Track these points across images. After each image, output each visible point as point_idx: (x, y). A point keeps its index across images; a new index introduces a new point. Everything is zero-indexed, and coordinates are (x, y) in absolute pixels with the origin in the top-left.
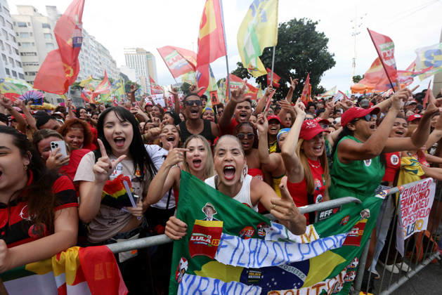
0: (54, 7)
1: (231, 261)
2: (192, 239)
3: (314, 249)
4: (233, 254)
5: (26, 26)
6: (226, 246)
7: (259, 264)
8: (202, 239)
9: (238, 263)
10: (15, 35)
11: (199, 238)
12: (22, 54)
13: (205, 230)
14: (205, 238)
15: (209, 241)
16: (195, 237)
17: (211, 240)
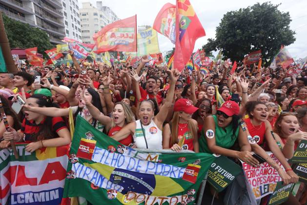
0: (101, 2)
1: (101, 161)
2: (80, 148)
3: (157, 168)
4: (102, 158)
5: (85, 15)
6: (98, 153)
7: (118, 166)
8: (85, 149)
9: (105, 162)
10: (79, 20)
11: (83, 148)
12: (82, 31)
13: (86, 144)
14: (86, 149)
15: (88, 150)
16: (81, 147)
17: (89, 149)
